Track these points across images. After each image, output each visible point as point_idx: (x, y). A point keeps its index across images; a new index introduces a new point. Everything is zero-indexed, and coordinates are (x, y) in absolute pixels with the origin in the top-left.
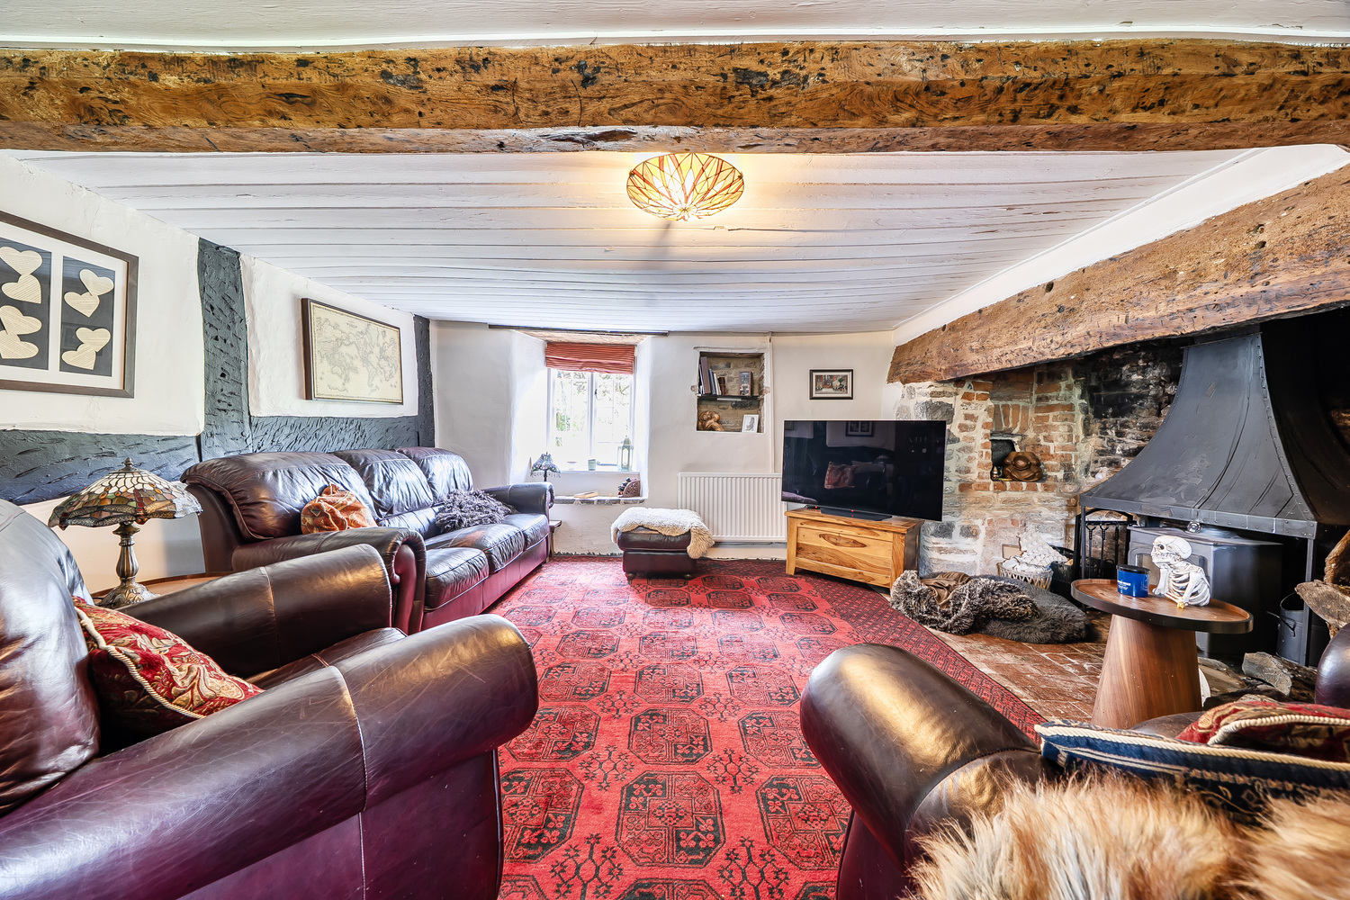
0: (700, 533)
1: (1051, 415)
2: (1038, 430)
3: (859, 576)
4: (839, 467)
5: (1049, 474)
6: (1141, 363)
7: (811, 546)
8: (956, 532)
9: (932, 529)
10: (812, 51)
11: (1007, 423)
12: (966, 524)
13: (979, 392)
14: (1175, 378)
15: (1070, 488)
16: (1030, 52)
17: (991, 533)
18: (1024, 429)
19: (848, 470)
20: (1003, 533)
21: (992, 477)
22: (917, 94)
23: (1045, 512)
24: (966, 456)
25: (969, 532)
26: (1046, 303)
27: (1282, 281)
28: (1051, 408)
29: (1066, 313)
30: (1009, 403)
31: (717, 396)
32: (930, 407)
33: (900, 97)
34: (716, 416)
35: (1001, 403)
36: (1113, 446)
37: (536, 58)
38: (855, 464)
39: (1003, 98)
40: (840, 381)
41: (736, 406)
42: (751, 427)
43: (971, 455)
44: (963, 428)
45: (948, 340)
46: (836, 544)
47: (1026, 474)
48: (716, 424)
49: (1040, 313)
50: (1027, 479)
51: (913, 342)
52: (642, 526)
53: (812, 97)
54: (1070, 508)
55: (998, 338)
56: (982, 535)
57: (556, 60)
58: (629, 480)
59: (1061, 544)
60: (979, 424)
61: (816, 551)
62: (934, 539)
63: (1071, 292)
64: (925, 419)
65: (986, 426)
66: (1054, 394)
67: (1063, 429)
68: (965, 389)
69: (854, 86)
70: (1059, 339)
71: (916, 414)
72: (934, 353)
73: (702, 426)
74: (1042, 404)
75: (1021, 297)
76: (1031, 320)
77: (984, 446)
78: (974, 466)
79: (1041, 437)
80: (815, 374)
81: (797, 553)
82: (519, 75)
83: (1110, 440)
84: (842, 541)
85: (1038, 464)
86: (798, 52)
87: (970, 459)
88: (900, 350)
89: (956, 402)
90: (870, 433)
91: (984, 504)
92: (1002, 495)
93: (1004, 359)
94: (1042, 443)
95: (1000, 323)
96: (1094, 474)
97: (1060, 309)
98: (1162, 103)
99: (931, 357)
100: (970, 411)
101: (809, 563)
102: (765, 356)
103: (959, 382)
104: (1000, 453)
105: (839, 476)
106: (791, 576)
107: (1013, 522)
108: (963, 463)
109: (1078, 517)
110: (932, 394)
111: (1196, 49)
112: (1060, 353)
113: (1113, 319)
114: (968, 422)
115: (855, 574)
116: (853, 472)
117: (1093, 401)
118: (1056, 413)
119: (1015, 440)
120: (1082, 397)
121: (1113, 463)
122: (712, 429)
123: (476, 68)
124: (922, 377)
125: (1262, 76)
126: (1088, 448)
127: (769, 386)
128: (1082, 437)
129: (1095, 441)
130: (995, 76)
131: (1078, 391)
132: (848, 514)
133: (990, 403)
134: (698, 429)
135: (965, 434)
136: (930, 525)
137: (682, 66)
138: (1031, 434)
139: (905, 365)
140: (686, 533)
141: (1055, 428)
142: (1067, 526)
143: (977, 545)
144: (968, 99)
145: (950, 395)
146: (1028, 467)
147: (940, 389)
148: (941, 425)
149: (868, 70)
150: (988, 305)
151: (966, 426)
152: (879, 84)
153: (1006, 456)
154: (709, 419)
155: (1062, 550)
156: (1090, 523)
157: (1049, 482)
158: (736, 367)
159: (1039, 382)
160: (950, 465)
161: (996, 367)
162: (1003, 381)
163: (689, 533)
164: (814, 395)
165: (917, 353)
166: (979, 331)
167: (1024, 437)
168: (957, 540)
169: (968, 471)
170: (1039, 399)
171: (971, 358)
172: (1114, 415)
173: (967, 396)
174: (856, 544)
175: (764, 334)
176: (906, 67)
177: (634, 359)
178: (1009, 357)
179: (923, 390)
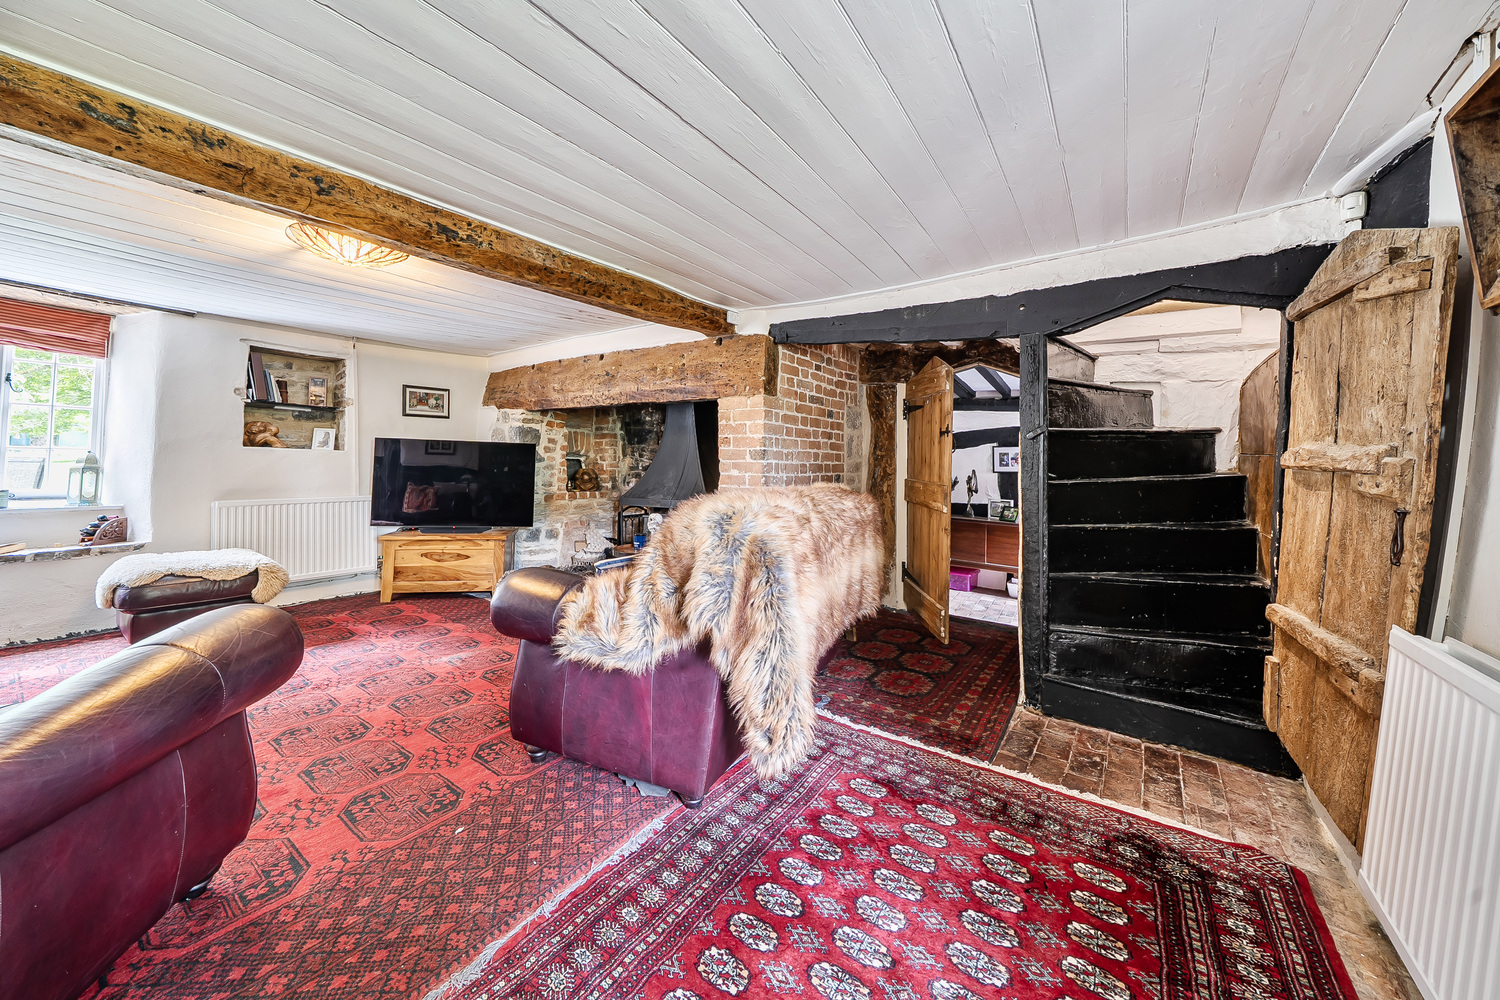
0: (272, 571)
1: (604, 441)
2: (597, 452)
3: (463, 586)
4: (421, 488)
5: (603, 484)
6: (650, 410)
7: (411, 567)
8: (542, 535)
9: (524, 536)
10: (485, 229)
11: (577, 447)
12: (549, 528)
13: (559, 421)
14: (663, 421)
15: (615, 494)
16: (592, 267)
17: (567, 534)
18: (587, 451)
19: (431, 491)
20: (575, 533)
21: (567, 489)
22: (540, 270)
23: (601, 513)
24: (549, 472)
25: (552, 535)
26: (599, 368)
27: (690, 385)
28: (604, 436)
29: (610, 377)
30: (578, 430)
31: (275, 403)
32: (522, 432)
33: (532, 268)
34: (274, 429)
35: (573, 430)
36: (638, 464)
37: (275, 159)
38: (438, 485)
39: (579, 284)
40: (437, 399)
41: (299, 417)
42: (325, 443)
43: (553, 471)
44: (547, 450)
45: (537, 378)
46: (439, 561)
47: (589, 486)
48: (273, 439)
49: (596, 373)
50: (590, 490)
51: (507, 373)
52: (172, 575)
53: (484, 253)
54: (615, 510)
55: (572, 384)
56: (561, 536)
57: (295, 167)
58: (103, 519)
59: (610, 536)
60: (558, 447)
61: (417, 573)
62: (526, 544)
63: (613, 364)
64: (518, 442)
65: (563, 448)
66: (605, 426)
67: (611, 452)
68: (548, 418)
69: (508, 256)
70: (606, 393)
71: (509, 437)
72: (526, 386)
73: (250, 440)
74: (598, 433)
75: (586, 359)
76: (591, 377)
77: (562, 464)
78: (555, 480)
79: (598, 458)
80: (408, 390)
81: (394, 578)
82: (257, 166)
83: (636, 460)
84: (446, 557)
85: (597, 478)
86: (477, 226)
87: (552, 475)
88: (494, 377)
89: (542, 428)
90: (451, 451)
91: (561, 510)
92: (574, 502)
93: (575, 400)
94: (599, 461)
95: (572, 374)
96: (628, 483)
97: (607, 374)
98: (641, 305)
99: (523, 390)
100: (552, 437)
101: (407, 585)
102: (347, 363)
103: (544, 412)
104: (572, 470)
105: (421, 498)
106: (387, 603)
107: (582, 523)
108: (547, 478)
109: (619, 514)
110: (524, 421)
111: (652, 287)
112: (607, 402)
113: (631, 387)
114: (551, 445)
115: (460, 585)
116: (436, 494)
117: (628, 432)
118: (607, 440)
119: (582, 459)
120: (621, 429)
121: (637, 476)
122: (266, 444)
123: (211, 145)
124: (515, 405)
125: (672, 304)
126: (625, 465)
127: (352, 397)
128: (622, 457)
129: (628, 461)
130: (576, 273)
131: (619, 425)
132: (450, 531)
133: (565, 430)
134: (245, 445)
135: (548, 454)
136: (523, 532)
137: (401, 209)
138: (592, 455)
139: (500, 390)
140: (250, 574)
141: (606, 451)
142: (614, 522)
143: (557, 544)
144: (565, 279)
145: (538, 422)
146: (590, 480)
147: (530, 417)
148: (533, 447)
149: (516, 250)
150: (565, 358)
151: (549, 448)
152: (521, 259)
153: (576, 472)
154: (260, 432)
155: (611, 540)
156: (626, 517)
157: (603, 491)
158: (301, 369)
159: (597, 416)
160: (538, 480)
161: (571, 405)
162: (574, 416)
163: (256, 571)
164: (408, 412)
165: (510, 383)
166: (559, 376)
167: (588, 457)
168: (544, 542)
169: (551, 485)
170: (597, 429)
171: (554, 396)
172: (638, 443)
173: (549, 424)
174: (460, 556)
175: (347, 338)
176: (536, 255)
177: (108, 336)
178: (579, 399)
179: (517, 415)
